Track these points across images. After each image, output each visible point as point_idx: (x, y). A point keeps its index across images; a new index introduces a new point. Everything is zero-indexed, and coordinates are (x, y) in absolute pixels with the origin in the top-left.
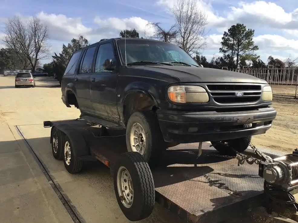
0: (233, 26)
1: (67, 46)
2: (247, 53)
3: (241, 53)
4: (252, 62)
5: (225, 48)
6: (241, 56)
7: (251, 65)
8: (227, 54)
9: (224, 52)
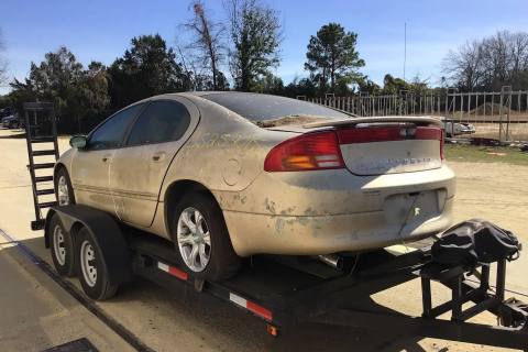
0: (325, 27)
1: (38, 66)
2: (348, 70)
3: (337, 71)
4: (357, 86)
5: (313, 64)
6: (338, 76)
7: (356, 91)
8: (316, 73)
9: (312, 69)
